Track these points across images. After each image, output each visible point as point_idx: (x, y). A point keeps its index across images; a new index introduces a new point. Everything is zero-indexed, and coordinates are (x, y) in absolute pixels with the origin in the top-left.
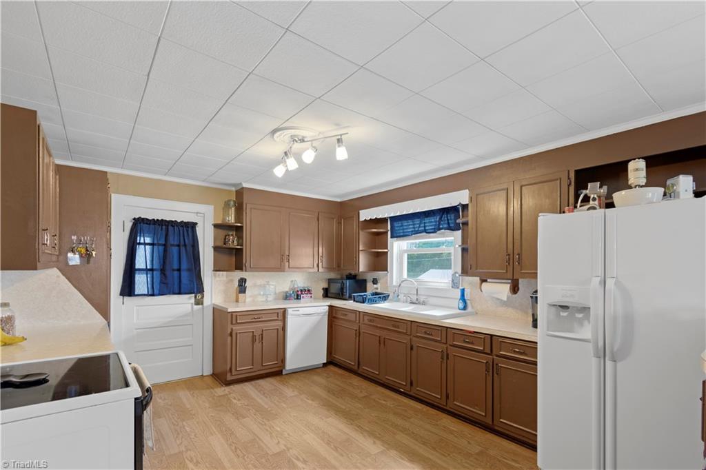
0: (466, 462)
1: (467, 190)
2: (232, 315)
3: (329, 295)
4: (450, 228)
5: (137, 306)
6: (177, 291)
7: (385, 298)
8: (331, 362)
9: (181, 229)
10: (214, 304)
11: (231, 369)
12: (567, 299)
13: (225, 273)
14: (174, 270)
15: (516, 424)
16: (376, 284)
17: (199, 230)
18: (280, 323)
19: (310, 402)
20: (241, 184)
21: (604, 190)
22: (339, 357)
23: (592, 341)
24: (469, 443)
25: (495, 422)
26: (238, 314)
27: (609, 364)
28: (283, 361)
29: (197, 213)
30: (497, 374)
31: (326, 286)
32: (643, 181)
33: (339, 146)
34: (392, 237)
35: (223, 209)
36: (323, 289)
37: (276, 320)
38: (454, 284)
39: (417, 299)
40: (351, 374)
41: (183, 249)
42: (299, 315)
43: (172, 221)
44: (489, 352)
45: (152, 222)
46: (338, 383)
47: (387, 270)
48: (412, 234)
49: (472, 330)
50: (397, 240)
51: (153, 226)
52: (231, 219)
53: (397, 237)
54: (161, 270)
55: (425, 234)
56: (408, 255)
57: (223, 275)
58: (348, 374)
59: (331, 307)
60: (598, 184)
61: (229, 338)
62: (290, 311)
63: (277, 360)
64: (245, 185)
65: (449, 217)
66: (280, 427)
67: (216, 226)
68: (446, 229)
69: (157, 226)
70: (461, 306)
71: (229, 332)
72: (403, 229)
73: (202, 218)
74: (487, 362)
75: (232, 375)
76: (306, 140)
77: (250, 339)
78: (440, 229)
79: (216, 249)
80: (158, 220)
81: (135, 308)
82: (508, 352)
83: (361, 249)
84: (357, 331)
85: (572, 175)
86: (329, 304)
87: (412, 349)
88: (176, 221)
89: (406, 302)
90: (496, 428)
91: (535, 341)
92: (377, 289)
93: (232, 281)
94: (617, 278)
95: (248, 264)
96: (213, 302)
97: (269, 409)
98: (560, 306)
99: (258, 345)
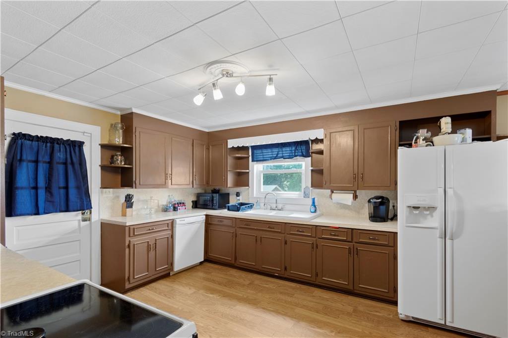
0: (352, 320)
1: (323, 129)
2: (130, 228)
3: (198, 206)
4: (303, 156)
5: (16, 227)
6: (63, 208)
7: (251, 206)
8: (208, 260)
9: (68, 147)
10: (101, 219)
11: (129, 278)
12: (419, 203)
13: (112, 190)
14: (60, 188)
15: (370, 286)
16: (239, 196)
17: (86, 149)
18: (170, 232)
19: (211, 296)
20: (131, 109)
21: (429, 134)
22: (213, 255)
23: (439, 228)
24: (343, 305)
25: (355, 288)
26: (135, 227)
27: (448, 242)
28: (172, 264)
29: (84, 133)
30: (357, 254)
31: (194, 199)
32: (450, 130)
33: (270, 84)
34: (253, 161)
35: (109, 130)
36: (193, 202)
37: (166, 230)
38: (306, 195)
39: (276, 207)
40: (227, 268)
41: (70, 167)
42: (184, 224)
43: (58, 139)
44: (350, 240)
45: (35, 139)
46: (222, 276)
47: (248, 186)
48: (271, 159)
49: (337, 226)
50: (256, 164)
51: (37, 143)
52: (118, 140)
53: (257, 161)
54: (46, 188)
55: (282, 159)
56: (264, 174)
57: (109, 192)
58: (224, 268)
59: (207, 215)
60: (426, 130)
61: (127, 250)
62: (178, 221)
63: (168, 265)
64: (135, 110)
65: (302, 148)
66: (202, 323)
67: (103, 146)
68: (300, 156)
69: (41, 143)
70: (313, 210)
71: (127, 244)
72: (263, 155)
73: (89, 138)
74: (350, 248)
75: (130, 283)
76: (234, 75)
77: (146, 249)
78: (296, 156)
79: (103, 168)
80: (42, 137)
81: (15, 228)
82: (366, 239)
83: (228, 169)
84: (234, 234)
85: (398, 124)
86: (205, 213)
87: (286, 243)
88: (62, 139)
89: (267, 209)
90: (356, 291)
91: (396, 231)
92: (239, 200)
93: (118, 197)
94: (453, 188)
95: (137, 182)
96: (101, 217)
97: (180, 308)
98: (414, 207)
99: (152, 253)
